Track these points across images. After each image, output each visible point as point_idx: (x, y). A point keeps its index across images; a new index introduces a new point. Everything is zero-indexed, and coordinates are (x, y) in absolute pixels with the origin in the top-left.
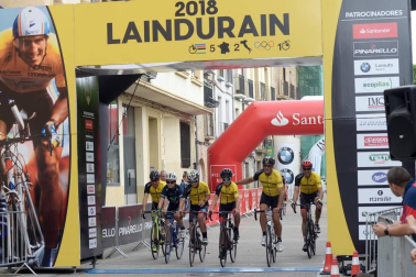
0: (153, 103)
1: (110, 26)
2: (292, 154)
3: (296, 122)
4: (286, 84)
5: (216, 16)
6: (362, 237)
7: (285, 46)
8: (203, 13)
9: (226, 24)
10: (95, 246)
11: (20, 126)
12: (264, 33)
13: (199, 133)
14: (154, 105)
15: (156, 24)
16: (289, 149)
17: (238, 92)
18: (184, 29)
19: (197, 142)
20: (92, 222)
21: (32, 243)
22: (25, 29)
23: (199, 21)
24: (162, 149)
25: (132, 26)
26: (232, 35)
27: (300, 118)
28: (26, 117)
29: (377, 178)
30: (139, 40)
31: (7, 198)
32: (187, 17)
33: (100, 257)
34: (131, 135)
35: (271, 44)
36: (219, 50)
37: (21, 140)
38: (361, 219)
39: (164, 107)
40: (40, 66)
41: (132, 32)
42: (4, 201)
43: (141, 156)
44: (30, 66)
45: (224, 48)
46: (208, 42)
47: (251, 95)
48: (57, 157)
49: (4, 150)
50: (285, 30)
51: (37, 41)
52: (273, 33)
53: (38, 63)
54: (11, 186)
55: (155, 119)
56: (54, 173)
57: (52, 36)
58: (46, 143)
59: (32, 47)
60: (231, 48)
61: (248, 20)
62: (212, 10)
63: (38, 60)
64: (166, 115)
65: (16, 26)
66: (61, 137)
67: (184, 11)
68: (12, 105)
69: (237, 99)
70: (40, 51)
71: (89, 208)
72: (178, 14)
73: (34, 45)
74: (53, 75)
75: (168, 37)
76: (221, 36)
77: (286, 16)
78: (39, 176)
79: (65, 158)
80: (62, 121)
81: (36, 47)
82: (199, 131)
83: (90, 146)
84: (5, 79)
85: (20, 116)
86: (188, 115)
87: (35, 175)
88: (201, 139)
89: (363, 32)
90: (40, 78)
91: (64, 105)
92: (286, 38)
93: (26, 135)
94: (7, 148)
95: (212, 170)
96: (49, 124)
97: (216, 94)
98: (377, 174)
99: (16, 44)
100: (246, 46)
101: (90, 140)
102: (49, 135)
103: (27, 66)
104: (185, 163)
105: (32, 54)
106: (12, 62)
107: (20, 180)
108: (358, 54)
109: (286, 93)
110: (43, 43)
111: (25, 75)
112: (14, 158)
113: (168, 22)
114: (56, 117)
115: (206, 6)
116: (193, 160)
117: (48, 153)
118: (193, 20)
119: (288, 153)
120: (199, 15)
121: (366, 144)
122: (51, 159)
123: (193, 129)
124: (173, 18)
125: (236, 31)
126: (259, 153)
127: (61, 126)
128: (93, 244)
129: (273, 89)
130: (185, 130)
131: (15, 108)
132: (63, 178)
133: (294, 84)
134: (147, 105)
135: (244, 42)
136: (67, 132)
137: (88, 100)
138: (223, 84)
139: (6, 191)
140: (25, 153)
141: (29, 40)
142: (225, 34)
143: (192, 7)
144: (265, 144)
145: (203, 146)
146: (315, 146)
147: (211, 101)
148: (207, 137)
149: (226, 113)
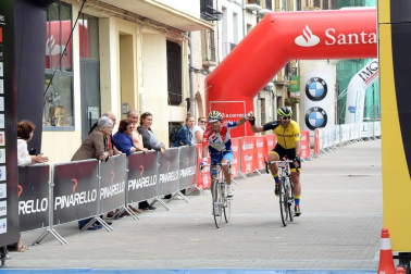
0: (126, 12)
2: (325, 87)
3: (330, 41)
13: (194, 57)
14: (127, 16)
16: (320, 80)
17: (250, 2)
19: (191, 69)
27: (336, 36)
33: (13, 248)
34: (94, 59)
39: (143, 19)
43: (108, 88)
47: (269, 6)
55: (131, 36)
64: (145, 30)
69: (250, 11)
82: (193, 54)
86: (179, 31)
88: (198, 64)
95: (211, 107)
104: (175, 100)
116: (185, 94)
119: (319, 86)
123: (185, 51)
126: (279, 86)
130: (174, 52)
134: (116, 16)
144: (287, 72)
145: (200, 75)
146: (357, 76)
147: (211, 11)
148: (206, 63)
149: (233, 29)
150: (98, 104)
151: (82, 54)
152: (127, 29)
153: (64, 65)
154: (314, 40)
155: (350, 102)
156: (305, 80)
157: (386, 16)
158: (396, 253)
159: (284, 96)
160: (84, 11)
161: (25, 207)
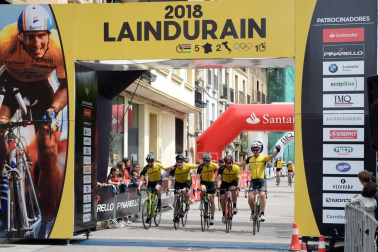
0: (154, 102)
1: (106, 26)
2: (262, 146)
4: (258, 93)
5: (201, 19)
6: (326, 220)
7: (262, 48)
8: (189, 17)
9: (210, 27)
10: (89, 220)
11: (23, 112)
12: (243, 36)
15: (148, 25)
17: (222, 97)
18: (172, 30)
19: (188, 134)
20: (87, 198)
21: (29, 217)
22: (29, 24)
23: (186, 23)
25: (126, 26)
26: (214, 37)
28: (28, 104)
29: (341, 168)
30: (132, 39)
31: (9, 176)
32: (175, 19)
33: (94, 229)
34: (135, 127)
35: (249, 46)
36: (202, 50)
37: (24, 124)
38: (325, 204)
39: (163, 106)
40: (42, 58)
41: (125, 32)
42: (6, 178)
44: (33, 58)
45: (208, 48)
46: (193, 43)
47: (232, 100)
48: (56, 141)
49: (7, 132)
50: (262, 33)
51: (40, 36)
52: (251, 36)
53: (40, 56)
54: (13, 165)
55: (156, 115)
56: (53, 154)
57: (54, 32)
58: (46, 127)
59: (35, 41)
60: (214, 48)
61: (229, 23)
62: (198, 14)
63: (41, 53)
64: (164, 112)
65: (21, 22)
66: (60, 123)
67: (173, 14)
68: (16, 92)
69: (221, 103)
70: (43, 45)
71: (85, 187)
72: (167, 16)
73: (38, 39)
74: (55, 68)
75: (158, 37)
76: (204, 37)
77: (263, 21)
78: (39, 157)
79: (64, 141)
80: (61, 108)
81: (39, 41)
82: (190, 126)
83: (88, 131)
84: (11, 69)
85: (24, 102)
86: (183, 113)
87: (35, 156)
88: (192, 132)
89: (332, 36)
90: (42, 70)
91: (64, 94)
92: (263, 40)
93: (29, 119)
94: (11, 131)
96: (50, 110)
97: (205, 97)
98: (341, 164)
99: (21, 38)
100: (227, 47)
101: (88, 126)
102: (49, 121)
103: (31, 59)
105: (36, 47)
106: (17, 53)
107: (21, 160)
108: (327, 56)
109: (258, 100)
110: (45, 38)
111: (28, 66)
112: (17, 140)
113: (159, 23)
114: (57, 105)
115: (193, 10)
116: (185, 148)
117: (48, 137)
118: (180, 22)
120: (186, 18)
121: (331, 137)
122: (51, 142)
123: (186, 124)
124: (163, 20)
125: (218, 33)
127: (60, 113)
128: (87, 218)
129: (249, 97)
130: (179, 125)
131: (19, 95)
132: (61, 159)
133: (265, 93)
134: (148, 104)
135: (225, 44)
136: (65, 118)
137: (87, 91)
138: (211, 90)
139: (8, 169)
140: (26, 135)
141: (33, 35)
142: (209, 36)
143: (180, 10)
144: (241, 137)
145: (193, 138)
146: (279, 141)
147: (200, 102)
148: (197, 131)
149: (212, 113)
150: (137, 152)
151: (129, 124)
152: (155, 111)
153: (120, 130)
154: (257, 121)
157: (298, 110)
158: (301, 237)
159: (239, 151)
160: (133, 101)
161: (100, 208)
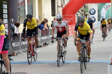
2: (95, 11)
16: (93, 9)
19: (58, 6)
24: (43, 9)
34: (31, 4)
43: (35, 12)
82: (59, 2)
88: (60, 5)
101: (5, 4)
104: (53, 15)
119: (93, 11)
123: (56, 1)
130: (53, 2)
144: (84, 7)
145: (60, 8)
146: (103, 8)
148: (62, 5)
153: (23, 6)
155: (102, 15)
156: (89, 9)
159: (84, 14)
161: (13, 45)
